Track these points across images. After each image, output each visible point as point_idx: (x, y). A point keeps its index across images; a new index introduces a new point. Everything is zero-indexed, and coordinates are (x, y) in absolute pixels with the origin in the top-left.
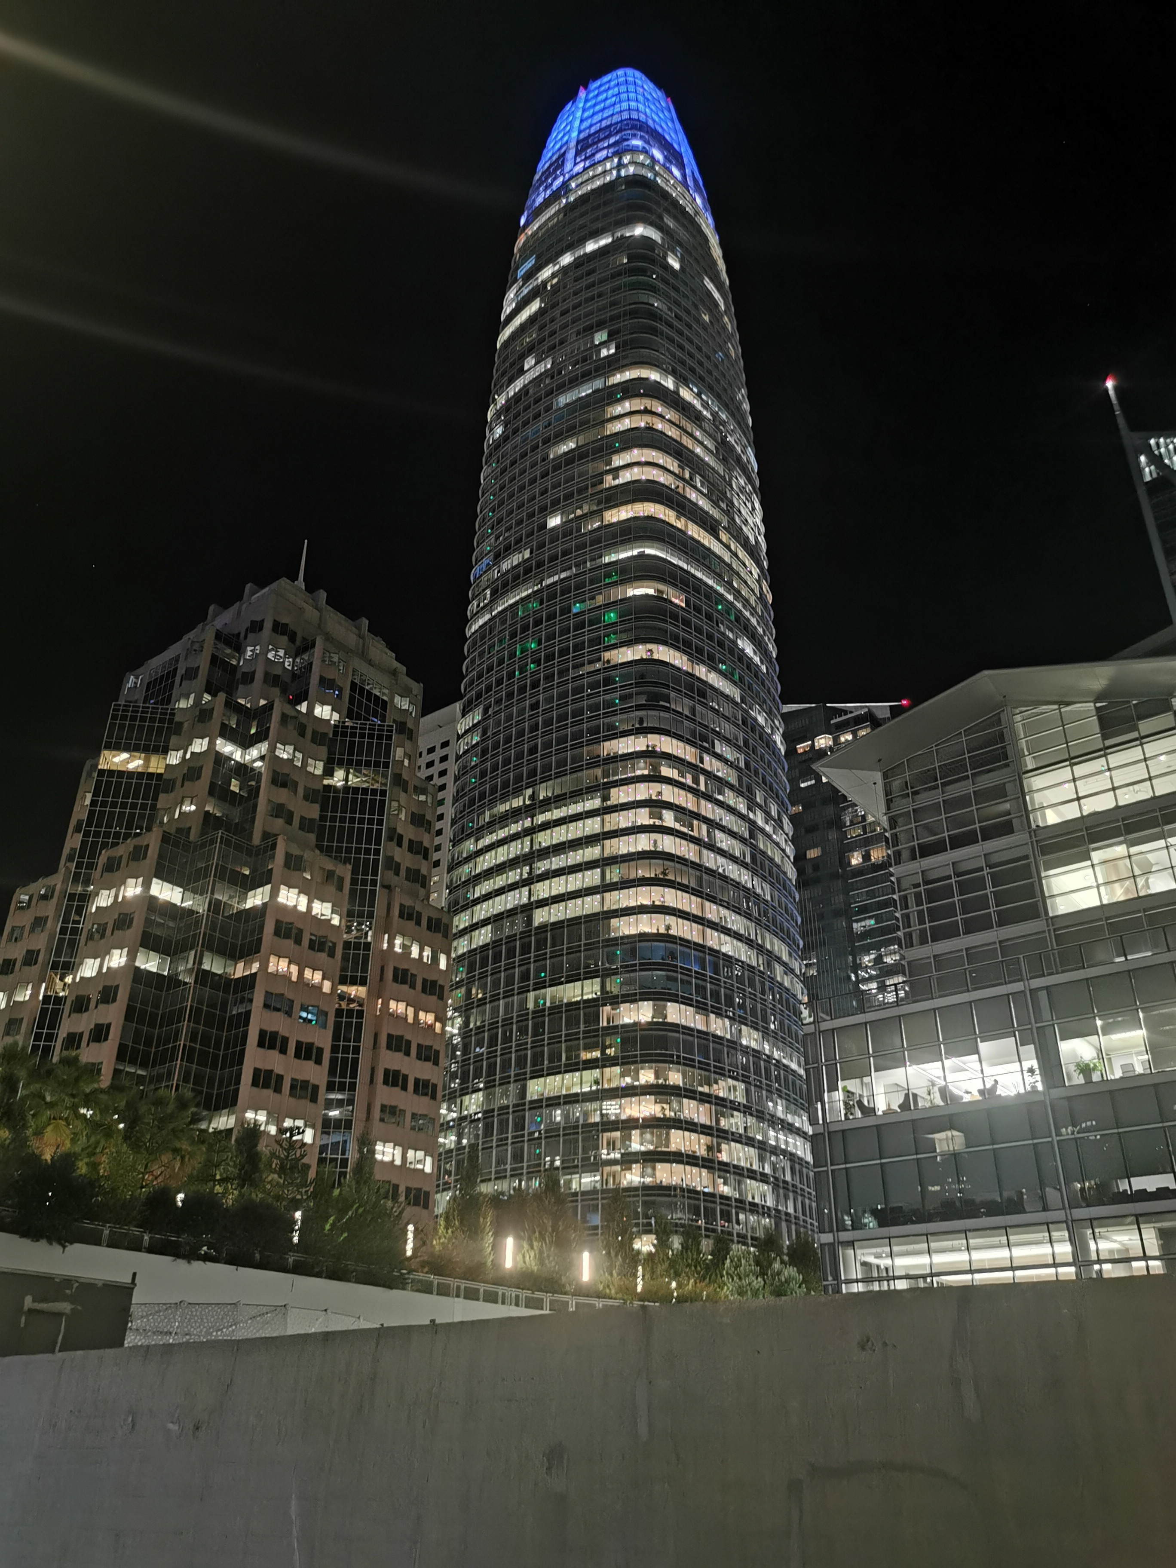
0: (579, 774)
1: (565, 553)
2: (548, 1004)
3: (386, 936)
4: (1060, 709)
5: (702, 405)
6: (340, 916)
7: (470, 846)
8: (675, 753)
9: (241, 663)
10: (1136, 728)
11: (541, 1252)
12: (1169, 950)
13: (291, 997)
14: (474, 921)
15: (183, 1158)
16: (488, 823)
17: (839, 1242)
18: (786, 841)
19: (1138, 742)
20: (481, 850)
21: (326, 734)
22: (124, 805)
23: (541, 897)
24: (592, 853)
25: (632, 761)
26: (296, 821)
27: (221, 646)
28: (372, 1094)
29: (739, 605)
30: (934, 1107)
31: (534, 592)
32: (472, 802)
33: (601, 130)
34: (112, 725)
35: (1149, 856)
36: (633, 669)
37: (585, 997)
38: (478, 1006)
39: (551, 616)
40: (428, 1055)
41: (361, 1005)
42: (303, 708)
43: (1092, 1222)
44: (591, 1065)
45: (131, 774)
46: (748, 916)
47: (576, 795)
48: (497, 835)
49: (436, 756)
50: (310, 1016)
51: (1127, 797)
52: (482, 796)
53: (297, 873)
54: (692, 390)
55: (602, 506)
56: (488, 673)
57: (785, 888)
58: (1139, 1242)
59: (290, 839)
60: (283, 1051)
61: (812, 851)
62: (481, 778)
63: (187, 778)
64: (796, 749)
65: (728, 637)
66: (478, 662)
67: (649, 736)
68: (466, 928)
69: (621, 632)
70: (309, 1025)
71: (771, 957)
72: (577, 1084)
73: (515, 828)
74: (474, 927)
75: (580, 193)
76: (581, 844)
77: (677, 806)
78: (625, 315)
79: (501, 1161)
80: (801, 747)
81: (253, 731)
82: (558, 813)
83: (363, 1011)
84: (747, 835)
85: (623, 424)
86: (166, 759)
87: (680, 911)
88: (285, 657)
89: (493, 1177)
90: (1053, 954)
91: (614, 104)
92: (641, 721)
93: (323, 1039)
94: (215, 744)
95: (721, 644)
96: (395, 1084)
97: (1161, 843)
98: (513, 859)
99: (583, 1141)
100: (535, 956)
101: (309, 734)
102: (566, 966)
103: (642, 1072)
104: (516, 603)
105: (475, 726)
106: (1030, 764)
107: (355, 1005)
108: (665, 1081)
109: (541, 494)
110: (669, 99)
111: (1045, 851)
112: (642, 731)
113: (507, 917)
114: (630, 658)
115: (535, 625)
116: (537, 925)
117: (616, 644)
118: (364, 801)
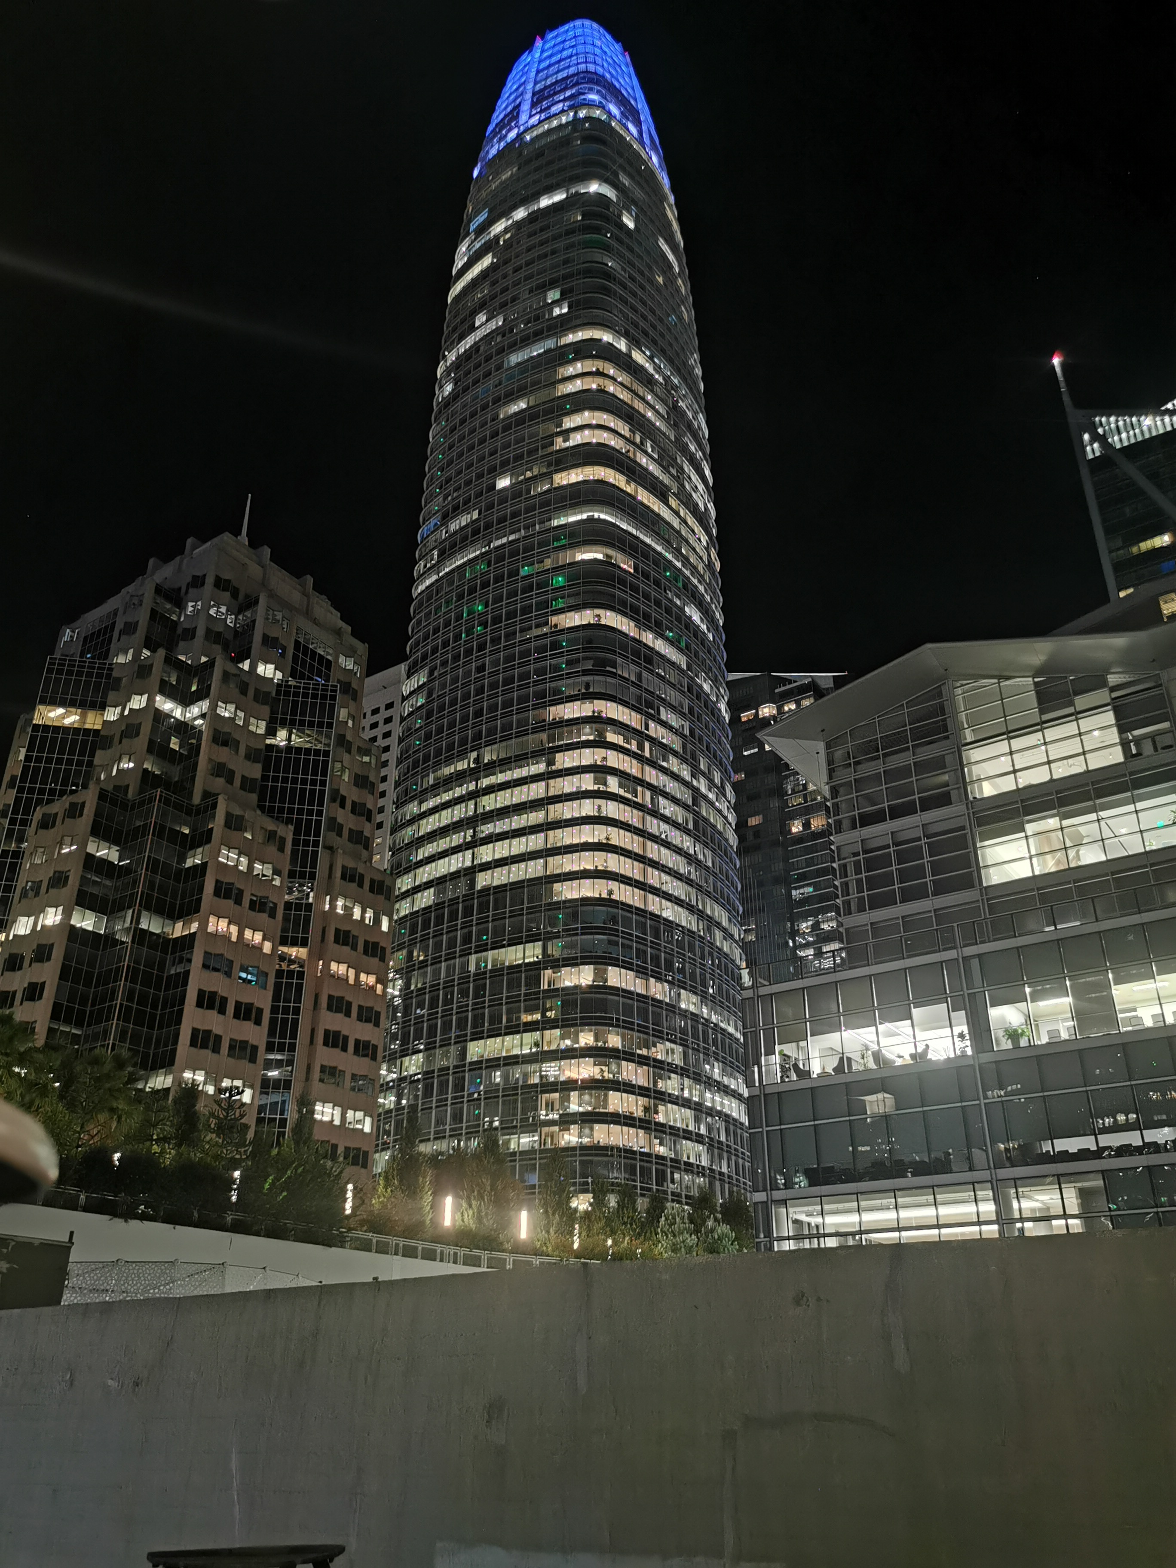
0: (525, 738)
1: (514, 515)
2: (489, 967)
3: (328, 898)
4: (999, 683)
5: (655, 369)
6: (282, 877)
7: (413, 808)
8: (621, 719)
9: (182, 619)
10: (1071, 704)
11: (479, 1211)
12: (1097, 921)
13: (230, 958)
14: (417, 884)
15: (119, 1118)
16: (432, 786)
17: (772, 1201)
18: (728, 808)
19: (1073, 718)
20: (425, 812)
21: (269, 693)
22: (59, 761)
23: (484, 861)
24: (535, 817)
25: (578, 726)
26: (237, 782)
27: (159, 600)
28: (311, 1055)
29: (687, 573)
30: (867, 1070)
31: (482, 554)
32: (416, 764)
33: (557, 82)
34: (48, 679)
35: (1080, 829)
36: (581, 634)
37: (527, 961)
38: (419, 968)
39: (499, 579)
40: (369, 1016)
41: (302, 966)
42: (246, 665)
43: (1016, 1182)
44: (531, 1027)
45: (66, 730)
46: (689, 882)
47: (521, 759)
48: (441, 799)
49: (380, 718)
50: (249, 977)
51: (1061, 771)
52: (427, 758)
53: (238, 834)
54: (644, 353)
55: (552, 468)
56: (434, 634)
57: (726, 854)
58: (1060, 1201)
59: (231, 798)
60: (222, 1011)
61: (753, 819)
62: (426, 740)
63: (124, 735)
64: (740, 718)
65: (676, 604)
66: (424, 624)
67: (595, 701)
68: (408, 891)
69: (569, 597)
70: (248, 986)
71: (712, 923)
72: (517, 1046)
73: (459, 791)
74: (417, 889)
76: (526, 808)
77: (621, 771)
78: (578, 273)
79: (440, 1121)
80: (745, 716)
81: (194, 688)
82: (501, 778)
83: (304, 972)
84: (690, 802)
85: (574, 386)
86: (103, 715)
87: (622, 876)
88: (227, 614)
89: (432, 1137)
90: (986, 923)
91: (571, 56)
92: (587, 686)
93: (263, 1000)
94: (154, 701)
95: (668, 611)
96: (335, 1045)
97: (1093, 816)
98: (457, 822)
99: (522, 1102)
100: (478, 919)
101: (251, 693)
102: (508, 929)
103: (581, 1035)
104: (464, 565)
105: (420, 687)
106: (969, 736)
107: (295, 966)
108: (605, 1043)
109: (491, 454)
110: (627, 53)
111: (981, 822)
112: (588, 696)
113: (451, 880)
114: (577, 623)
115: (482, 588)
116: (479, 888)
117: (564, 608)
118: (307, 761)
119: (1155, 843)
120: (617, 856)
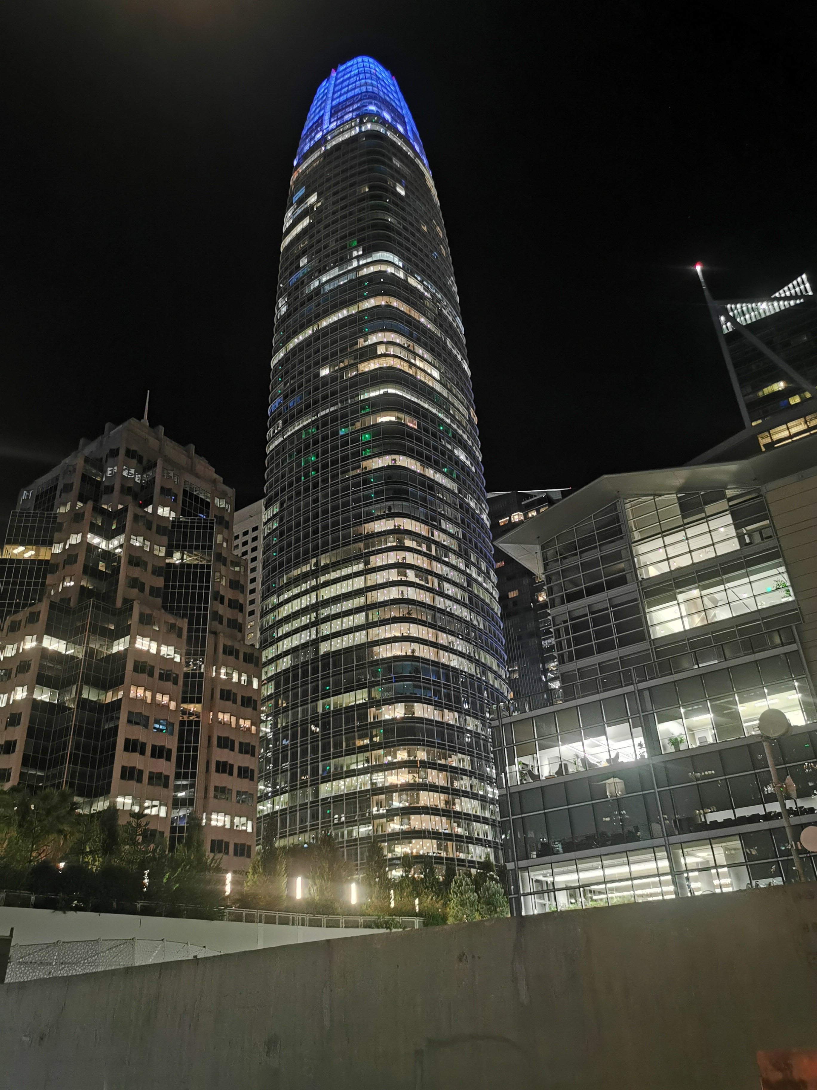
0: (349, 547)
1: (333, 393)
2: (332, 709)
3: (214, 668)
4: (654, 499)
5: (424, 289)
6: (181, 655)
7: (274, 600)
8: (414, 530)
9: (104, 480)
10: (703, 511)
11: (321, 886)
12: (726, 660)
13: (147, 714)
14: (279, 653)
15: (65, 836)
16: (286, 584)
17: (518, 868)
18: (493, 587)
19: (705, 520)
20: (282, 602)
21: (166, 527)
22: (22, 584)
23: (324, 634)
24: (359, 601)
25: (384, 537)
26: (147, 590)
27: (88, 467)
28: (207, 780)
29: (455, 426)
31: (312, 421)
32: (274, 569)
33: (347, 99)
34: (12, 527)
35: (715, 596)
36: (383, 473)
37: (358, 703)
38: (283, 712)
39: (325, 438)
40: (247, 749)
41: (198, 717)
42: (150, 509)
43: (682, 845)
44: (363, 749)
45: (26, 561)
46: (468, 640)
47: (347, 562)
48: (292, 592)
49: (249, 538)
50: (161, 727)
51: (699, 557)
52: (281, 565)
53: (149, 626)
54: (416, 279)
55: (358, 360)
56: (282, 478)
57: (493, 620)
58: (712, 856)
59: (142, 603)
60: (142, 753)
61: (512, 593)
62: (280, 552)
63: (66, 562)
64: (499, 523)
65: (448, 448)
66: (275, 472)
67: (395, 519)
68: (273, 658)
69: (373, 447)
70: (161, 733)
71: (485, 668)
72: (354, 763)
73: (305, 587)
74: (279, 657)
75: (334, 143)
76: (352, 596)
77: (416, 566)
78: (368, 227)
79: (303, 820)
80: (502, 522)
81: (114, 527)
82: (334, 575)
83: (199, 721)
84: (465, 585)
85: (369, 303)
86: (51, 549)
87: (421, 639)
88: (135, 474)
89: (298, 831)
90: (655, 665)
91: (356, 81)
92: (390, 509)
93: (172, 743)
94: (87, 538)
95: (443, 453)
96: (224, 771)
97: (721, 587)
98: (304, 608)
99: (359, 803)
100: (322, 675)
101: (154, 527)
102: (344, 681)
103: (399, 752)
104: (300, 430)
105: (274, 516)
106: (637, 536)
107: (194, 717)
108: (415, 757)
109: (316, 353)
110: (394, 78)
111: (648, 595)
112: (391, 515)
113: (302, 649)
114: (381, 465)
115: (314, 444)
116: (322, 653)
117: (370, 456)
118: (195, 573)
119: (764, 603)
120: (416, 625)
